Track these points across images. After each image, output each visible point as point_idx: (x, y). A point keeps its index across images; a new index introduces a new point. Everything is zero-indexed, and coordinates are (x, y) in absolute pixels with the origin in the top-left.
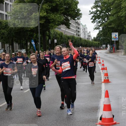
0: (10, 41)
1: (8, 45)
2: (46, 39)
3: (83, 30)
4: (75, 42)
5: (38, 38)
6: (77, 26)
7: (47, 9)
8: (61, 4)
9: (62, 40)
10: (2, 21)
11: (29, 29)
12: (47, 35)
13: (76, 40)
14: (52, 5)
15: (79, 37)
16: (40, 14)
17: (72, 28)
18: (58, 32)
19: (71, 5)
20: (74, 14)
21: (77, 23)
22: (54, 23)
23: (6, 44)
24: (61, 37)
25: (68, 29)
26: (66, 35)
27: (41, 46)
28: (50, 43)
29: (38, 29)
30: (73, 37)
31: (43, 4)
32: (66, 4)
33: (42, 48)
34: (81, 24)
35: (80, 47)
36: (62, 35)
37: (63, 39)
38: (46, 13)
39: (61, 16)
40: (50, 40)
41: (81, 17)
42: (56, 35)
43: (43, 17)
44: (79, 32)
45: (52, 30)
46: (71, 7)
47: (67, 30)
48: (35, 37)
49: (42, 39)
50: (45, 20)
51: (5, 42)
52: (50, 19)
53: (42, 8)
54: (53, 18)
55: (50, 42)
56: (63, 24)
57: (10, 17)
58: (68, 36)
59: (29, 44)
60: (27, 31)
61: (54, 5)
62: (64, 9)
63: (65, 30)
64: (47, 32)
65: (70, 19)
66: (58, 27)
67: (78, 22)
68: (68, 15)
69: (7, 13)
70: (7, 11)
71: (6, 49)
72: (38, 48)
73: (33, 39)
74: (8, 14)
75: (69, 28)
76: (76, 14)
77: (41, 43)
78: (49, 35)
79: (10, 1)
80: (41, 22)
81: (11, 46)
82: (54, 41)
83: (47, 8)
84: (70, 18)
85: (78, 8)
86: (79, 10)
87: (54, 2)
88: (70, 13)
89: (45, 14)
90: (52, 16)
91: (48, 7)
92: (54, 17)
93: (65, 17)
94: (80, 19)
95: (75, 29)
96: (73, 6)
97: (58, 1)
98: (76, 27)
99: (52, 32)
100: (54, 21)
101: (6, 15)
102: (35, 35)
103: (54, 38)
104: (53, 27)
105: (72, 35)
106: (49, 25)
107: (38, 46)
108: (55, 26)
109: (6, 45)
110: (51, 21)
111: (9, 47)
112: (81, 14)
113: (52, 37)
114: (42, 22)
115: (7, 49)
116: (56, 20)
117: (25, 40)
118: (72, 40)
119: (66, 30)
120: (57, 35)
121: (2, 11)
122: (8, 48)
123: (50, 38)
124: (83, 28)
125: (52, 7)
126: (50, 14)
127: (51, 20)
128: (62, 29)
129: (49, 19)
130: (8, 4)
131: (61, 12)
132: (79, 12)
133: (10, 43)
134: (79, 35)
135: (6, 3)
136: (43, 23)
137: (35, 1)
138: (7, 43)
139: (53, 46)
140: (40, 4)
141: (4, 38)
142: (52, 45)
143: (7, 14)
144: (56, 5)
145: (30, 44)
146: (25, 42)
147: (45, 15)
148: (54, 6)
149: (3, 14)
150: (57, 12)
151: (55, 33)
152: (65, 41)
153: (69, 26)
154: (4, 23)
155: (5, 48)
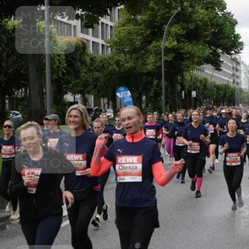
0: (110, 94)
1: (106, 101)
2: (177, 90)
3: (245, 73)
4: (231, 95)
5: (161, 88)
6: (235, 66)
7: (178, 35)
8: (204, 24)
9: (205, 92)
10: (95, 57)
11: (145, 72)
12: (179, 83)
13: (232, 92)
14: (188, 28)
15: (238, 86)
16: (164, 43)
17: (224, 70)
18: (199, 78)
19: (223, 27)
20: (229, 44)
21: (235, 60)
22: (191, 59)
23: (102, 99)
24: (205, 86)
25: (217, 71)
26: (214, 82)
27: (167, 103)
28: (183, 98)
29: (161, 72)
30: (227, 87)
31: (171, 25)
32: (213, 26)
33: (168, 106)
34: (243, 62)
35: (241, 105)
36: (206, 83)
37: (208, 90)
38: (177, 41)
39: (205, 47)
40: (183, 92)
41: (241, 49)
42: (194, 83)
43: (170, 49)
44: (238, 77)
45: (188, 74)
46: (223, 31)
47: (216, 74)
48: (156, 86)
49: (169, 90)
50: (174, 55)
51: (100, 95)
52: (184, 53)
53: (169, 32)
54: (189, 50)
55: (183, 95)
56: (208, 63)
57: (110, 49)
58: (218, 86)
59: (144, 98)
60: (141, 74)
61: (192, 26)
62: (211, 35)
63: (211, 73)
64: (179, 77)
65: (221, 54)
66: (198, 68)
67: (237, 59)
68: (217, 45)
69: (105, 41)
70: (104, 38)
71: (102, 108)
72: (162, 107)
73: (153, 89)
74: (107, 43)
75: (220, 70)
76: (231, 43)
77: (166, 97)
78: (183, 82)
79: (110, 20)
80: (167, 59)
81: (111, 103)
82: (191, 94)
83: (179, 32)
84: (221, 51)
85: (236, 33)
86: (237, 37)
87: (190, 22)
88: (222, 43)
89: (175, 43)
90: (188, 47)
91: (181, 30)
92: (190, 48)
93: (212, 49)
94: (239, 53)
95: (231, 72)
96: (227, 29)
97: (200, 21)
98: (233, 68)
99: (187, 78)
100: (191, 56)
101: (103, 45)
102: (155, 83)
103: (192, 88)
104: (189, 67)
105: (225, 83)
106: (182, 64)
107: (161, 102)
108: (193, 65)
109: (102, 101)
110: (186, 57)
111: (108, 103)
112: (241, 44)
113: (187, 87)
114: (169, 58)
115: (104, 108)
116: (195, 54)
117: (138, 92)
118: (226, 92)
119: (214, 74)
120: (198, 83)
121: (96, 37)
122: (106, 105)
123: (183, 88)
124: (247, 70)
125: (188, 30)
126: (184, 44)
127: (186, 55)
128: (205, 71)
129: (181, 52)
130: (107, 25)
131: (204, 41)
132: (237, 41)
133: (110, 96)
134: (238, 84)
135: (102, 23)
136: (170, 61)
137: (156, 20)
138: (104, 97)
139: (190, 102)
140: (165, 26)
141: (98, 87)
142: (188, 101)
143: (104, 43)
144: (195, 26)
145: (146, 99)
146: (138, 95)
147: (175, 46)
148: (192, 29)
149: (98, 44)
150: (196, 40)
151: (194, 80)
152: (212, 94)
153: (220, 66)
154: (100, 59)
155: (100, 106)
